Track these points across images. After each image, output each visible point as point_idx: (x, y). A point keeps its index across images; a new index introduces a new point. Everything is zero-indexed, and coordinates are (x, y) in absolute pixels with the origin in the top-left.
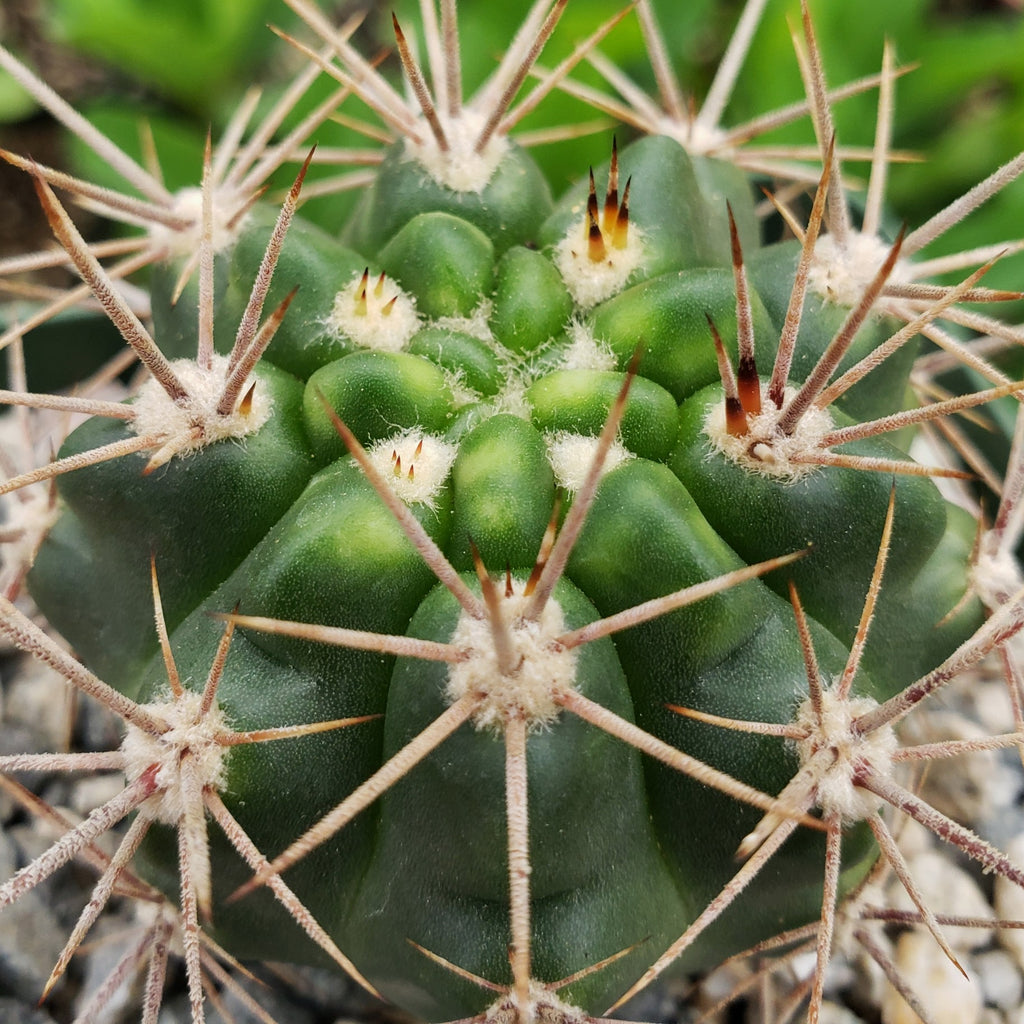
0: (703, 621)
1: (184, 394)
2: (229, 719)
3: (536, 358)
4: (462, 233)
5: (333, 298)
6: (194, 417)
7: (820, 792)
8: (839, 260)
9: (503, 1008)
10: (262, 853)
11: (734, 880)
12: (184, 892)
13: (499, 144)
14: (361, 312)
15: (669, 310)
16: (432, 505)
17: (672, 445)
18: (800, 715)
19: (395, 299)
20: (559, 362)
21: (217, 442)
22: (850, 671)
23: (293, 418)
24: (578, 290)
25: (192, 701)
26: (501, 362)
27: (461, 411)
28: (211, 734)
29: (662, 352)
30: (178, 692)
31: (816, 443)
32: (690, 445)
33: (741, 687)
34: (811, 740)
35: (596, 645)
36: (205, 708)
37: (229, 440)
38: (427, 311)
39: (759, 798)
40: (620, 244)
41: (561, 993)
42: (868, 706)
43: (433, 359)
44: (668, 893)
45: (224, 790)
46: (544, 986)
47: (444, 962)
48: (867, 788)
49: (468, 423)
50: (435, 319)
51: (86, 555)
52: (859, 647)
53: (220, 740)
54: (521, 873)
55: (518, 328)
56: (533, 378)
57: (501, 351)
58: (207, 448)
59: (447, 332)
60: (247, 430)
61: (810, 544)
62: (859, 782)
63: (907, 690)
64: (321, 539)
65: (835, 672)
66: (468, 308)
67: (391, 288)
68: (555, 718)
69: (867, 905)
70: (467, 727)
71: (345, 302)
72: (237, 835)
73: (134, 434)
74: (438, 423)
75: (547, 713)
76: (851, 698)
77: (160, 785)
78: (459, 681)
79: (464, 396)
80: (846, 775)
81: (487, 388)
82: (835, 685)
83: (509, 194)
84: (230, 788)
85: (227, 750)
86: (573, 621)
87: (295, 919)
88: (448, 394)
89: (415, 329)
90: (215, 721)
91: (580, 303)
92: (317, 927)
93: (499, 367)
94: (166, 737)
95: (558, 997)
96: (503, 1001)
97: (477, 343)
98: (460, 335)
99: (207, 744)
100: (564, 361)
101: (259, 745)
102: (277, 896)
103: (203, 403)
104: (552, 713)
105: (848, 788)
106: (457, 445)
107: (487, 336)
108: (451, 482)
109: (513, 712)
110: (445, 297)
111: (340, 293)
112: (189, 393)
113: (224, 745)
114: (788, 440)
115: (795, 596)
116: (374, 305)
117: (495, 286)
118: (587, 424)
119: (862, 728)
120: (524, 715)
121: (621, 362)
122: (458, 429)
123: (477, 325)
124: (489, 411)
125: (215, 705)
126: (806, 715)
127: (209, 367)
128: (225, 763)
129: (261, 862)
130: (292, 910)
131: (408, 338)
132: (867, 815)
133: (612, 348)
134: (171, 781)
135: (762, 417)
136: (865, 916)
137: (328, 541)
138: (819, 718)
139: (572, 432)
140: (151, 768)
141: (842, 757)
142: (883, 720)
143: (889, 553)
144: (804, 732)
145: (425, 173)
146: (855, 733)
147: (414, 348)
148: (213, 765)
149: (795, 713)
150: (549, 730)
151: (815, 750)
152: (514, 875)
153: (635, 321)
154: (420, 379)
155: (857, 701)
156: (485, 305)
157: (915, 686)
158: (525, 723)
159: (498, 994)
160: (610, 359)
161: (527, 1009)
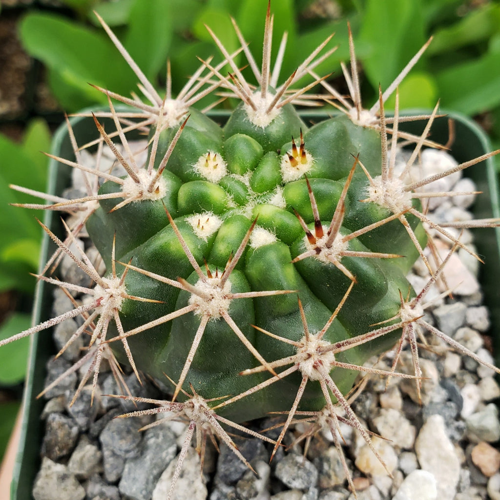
1: (139, 182)
2: (127, 290)
3: (261, 196)
4: (249, 145)
5: (199, 158)
6: (140, 191)
7: (300, 366)
8: (381, 187)
9: (190, 403)
11: (261, 384)
13: (276, 111)
14: (207, 165)
15: (306, 193)
16: (206, 241)
17: (295, 240)
18: (301, 340)
19: (217, 164)
20: (268, 200)
21: (146, 200)
22: (324, 331)
23: (174, 197)
24: (284, 175)
25: (118, 280)
26: (249, 195)
27: (229, 209)
28: (120, 293)
29: (301, 207)
30: (114, 277)
31: (337, 253)
32: (299, 242)
33: (287, 325)
34: (303, 349)
35: (237, 300)
36: (121, 284)
37: (150, 201)
38: (230, 170)
40: (303, 162)
41: (208, 403)
42: (327, 344)
43: (225, 188)
45: (120, 311)
46: (204, 400)
48: (318, 370)
49: (229, 214)
50: (232, 173)
52: (329, 324)
53: (122, 295)
54: (189, 361)
55: (257, 185)
56: (258, 203)
57: (250, 191)
58: (143, 201)
59: (233, 179)
60: (156, 199)
61: (328, 286)
62: (315, 367)
63: (337, 343)
64: (166, 243)
65: (320, 330)
66: (243, 172)
67: (219, 159)
68: (219, 318)
70: (191, 313)
71: (202, 160)
72: (119, 325)
73: (121, 190)
74: (220, 211)
76: (322, 340)
77: (101, 304)
78: (193, 299)
79: (231, 204)
80: (311, 363)
81: (241, 202)
82: (317, 334)
83: (276, 131)
84: (122, 310)
85: (124, 299)
86: (234, 290)
87: (128, 355)
88: (225, 203)
89: (224, 175)
90: (123, 289)
91: (284, 180)
92: (132, 359)
93: (247, 197)
94: (106, 290)
96: (190, 400)
98: (238, 182)
99: (118, 295)
100: (270, 200)
101: (132, 300)
102: (125, 347)
103: (144, 187)
104: (217, 316)
105: (311, 368)
106: (224, 221)
107: (247, 184)
108: (216, 234)
109: (205, 313)
110: (237, 167)
111: (201, 157)
112: (141, 182)
113: (124, 297)
114: (327, 250)
116: (211, 164)
117: (255, 165)
118: (267, 226)
119: (321, 351)
120: (209, 315)
121: (287, 206)
122: (225, 215)
123: (246, 179)
124: (239, 212)
125: (124, 284)
126: (303, 340)
127: (150, 174)
128: (122, 303)
130: (127, 352)
131: (220, 178)
132: (318, 379)
133: (286, 201)
134: (104, 304)
135: (321, 240)
137: (167, 244)
138: (307, 343)
139: (261, 227)
140: (101, 298)
141: (312, 358)
142: (328, 350)
144: (301, 346)
145: (247, 116)
146: (318, 351)
147: (220, 183)
148: (119, 303)
149: (300, 339)
150: (216, 321)
151: (302, 352)
152: (187, 361)
154: (217, 194)
156: (249, 173)
157: (339, 342)
158: (209, 317)
159: (189, 398)
160: (283, 204)
161: (197, 405)
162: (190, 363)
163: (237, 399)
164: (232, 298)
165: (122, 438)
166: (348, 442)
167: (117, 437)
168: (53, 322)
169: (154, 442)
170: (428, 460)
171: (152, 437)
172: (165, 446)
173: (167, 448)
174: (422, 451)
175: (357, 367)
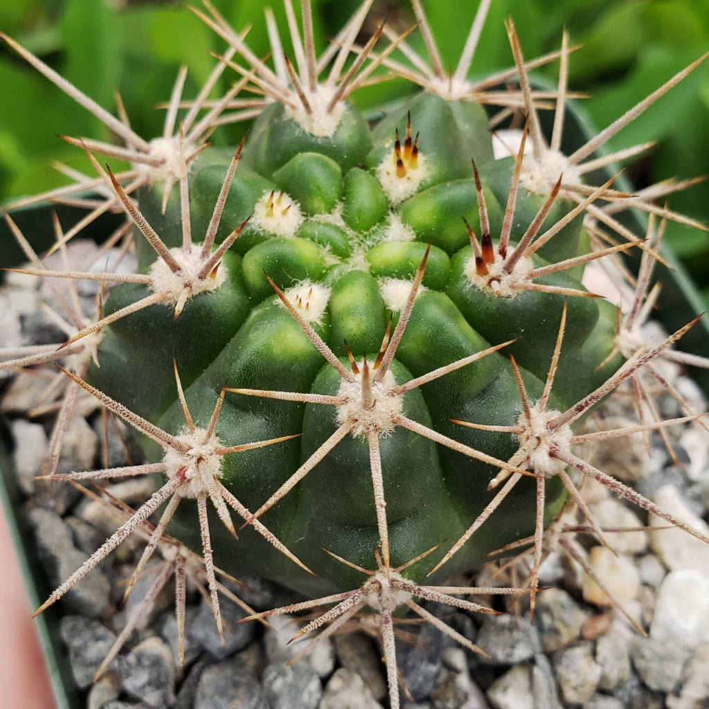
0: (466, 376)
1: (179, 269)
2: (222, 441)
3: (370, 236)
4: (325, 165)
5: (254, 207)
6: (186, 281)
7: (531, 459)
8: (537, 168)
9: (372, 583)
10: (246, 508)
11: (489, 507)
12: (203, 533)
13: (341, 107)
14: (270, 215)
15: (442, 206)
16: (320, 323)
17: (447, 282)
18: (519, 421)
19: (289, 207)
20: (383, 237)
21: (199, 294)
22: (545, 397)
23: (238, 277)
24: (391, 194)
25: (201, 433)
26: (350, 239)
27: (331, 268)
28: (213, 449)
29: (440, 230)
30: (193, 429)
31: (524, 277)
32: (457, 281)
33: (488, 408)
34: (526, 434)
35: (411, 392)
36: (209, 436)
37: (205, 292)
38: (307, 211)
39: (498, 462)
40: (413, 166)
41: (402, 573)
42: (555, 415)
43: (312, 239)
44: (455, 518)
45: (222, 478)
46: (393, 570)
47: (341, 559)
48: (557, 457)
49: (335, 275)
50: (312, 215)
51: (124, 359)
52: (549, 384)
53: (219, 452)
54: (382, 506)
55: (359, 219)
56: (369, 247)
57: (350, 233)
58: (195, 297)
59: (319, 223)
60: (215, 287)
61: (522, 331)
62: (552, 455)
63: (575, 406)
64: (264, 345)
65: (537, 398)
66: (330, 208)
67: (286, 200)
68: (392, 429)
69: (565, 524)
70: (348, 437)
71: (260, 209)
72: (232, 500)
73: (152, 292)
74: (319, 276)
75: (388, 427)
76: (546, 411)
77: (188, 477)
78: (343, 414)
79: (331, 260)
80: (545, 451)
81: (343, 254)
82: (537, 405)
83: (346, 136)
84: (224, 477)
85: (222, 457)
86: (400, 381)
87: (267, 539)
88: (323, 260)
89: (301, 222)
90: (214, 443)
91: (393, 201)
92: (278, 542)
93: (350, 242)
94: (190, 452)
95: (401, 575)
96: (372, 579)
97: (336, 228)
98: (327, 225)
99: (211, 454)
100: (385, 236)
101: (238, 453)
102: (256, 529)
103: (190, 273)
104: (391, 427)
105: (547, 457)
106: (330, 288)
107: (341, 224)
108: (328, 309)
109: (372, 428)
110: (317, 203)
111: (257, 204)
112: (182, 268)
113: (220, 454)
114: (509, 276)
115: (513, 360)
116: (277, 210)
117: (345, 194)
118: (402, 272)
119: (553, 427)
120: (377, 429)
121: (417, 235)
122: (330, 279)
123: (336, 218)
124: (348, 268)
125: (214, 434)
126: (522, 421)
127: (190, 252)
128: (221, 464)
129: (246, 512)
130: (264, 535)
131: (297, 227)
132: (558, 472)
133: (413, 228)
134: (194, 475)
135: (495, 265)
136: (564, 531)
137: (268, 346)
138: (529, 422)
139: (393, 277)
140: (181, 470)
141: (543, 442)
142: (564, 422)
143: (564, 334)
144: (522, 430)
145: (299, 126)
146: (549, 429)
147: (301, 234)
148: (215, 465)
149: (516, 420)
150: (390, 436)
151: (528, 438)
152: (378, 507)
153: (425, 212)
154: (307, 251)
155: (550, 412)
156: (340, 207)
157: (579, 403)
158: (378, 433)
159: (369, 576)
160: (411, 235)
161: (385, 583)
162: (384, 509)
164: (403, 391)
165: (231, 699)
168: (125, 532)
169: (285, 684)
172: (301, 684)
173: (306, 686)
175: (606, 434)
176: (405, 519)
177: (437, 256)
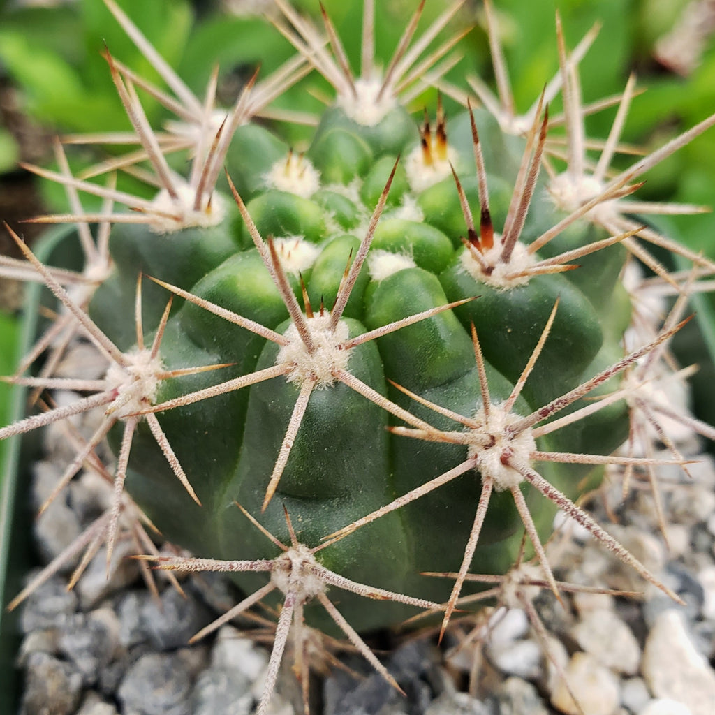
0: (430, 354)
2: (164, 366)
5: (272, 165)
7: (479, 458)
8: (570, 186)
9: (284, 560)
10: (163, 432)
13: (388, 102)
14: (286, 174)
16: (297, 276)
17: (443, 268)
18: (476, 415)
19: (305, 169)
22: (513, 397)
23: (237, 226)
24: (414, 182)
25: (147, 354)
26: (360, 213)
27: (329, 235)
28: (153, 371)
29: (449, 216)
30: (141, 350)
32: (452, 265)
34: (481, 431)
36: (152, 358)
37: (198, 227)
38: (324, 180)
41: (317, 555)
42: (517, 419)
43: (320, 203)
46: (308, 549)
47: (253, 520)
48: (513, 468)
50: (328, 185)
52: (521, 384)
53: (159, 377)
54: (288, 446)
57: (361, 207)
59: (332, 193)
61: (509, 331)
62: (505, 461)
63: (540, 409)
65: (503, 398)
66: (347, 179)
68: (331, 383)
69: (526, 576)
70: (281, 378)
71: (278, 168)
74: (314, 237)
75: (327, 380)
76: (510, 413)
78: (283, 356)
79: (333, 227)
80: (496, 454)
81: (347, 225)
82: (502, 404)
85: (160, 381)
87: (171, 465)
88: (322, 222)
89: (316, 189)
90: (156, 365)
93: (358, 216)
94: (129, 368)
95: (315, 558)
96: (284, 556)
97: (348, 201)
98: (343, 197)
99: (150, 376)
102: (165, 454)
103: (186, 203)
104: (330, 380)
105: (497, 462)
106: (322, 249)
107: (356, 199)
109: (308, 374)
110: (336, 173)
114: (504, 265)
116: (294, 172)
118: (394, 247)
119: (515, 433)
120: (314, 378)
121: (426, 219)
122: (324, 242)
123: (352, 192)
125: (158, 357)
126: (480, 415)
128: (157, 388)
129: (161, 436)
131: (312, 193)
132: (510, 486)
135: (491, 251)
136: (522, 583)
138: (487, 419)
139: (387, 251)
141: (497, 443)
142: (526, 427)
143: (549, 334)
144: (477, 425)
145: (344, 113)
146: (508, 431)
147: (313, 197)
149: (474, 414)
150: (326, 388)
153: (439, 200)
154: (309, 212)
155: (513, 415)
156: (358, 182)
157: (545, 407)
158: (314, 382)
159: (283, 551)
160: (419, 217)
161: (297, 562)
162: (288, 451)
163: (375, 517)
164: (353, 345)
166: (535, 672)
167: (148, 686)
169: (213, 693)
170: (668, 686)
171: (208, 683)
172: (231, 697)
173: (235, 700)
174: (657, 673)
175: (575, 457)
176: (334, 498)
177: (438, 239)
